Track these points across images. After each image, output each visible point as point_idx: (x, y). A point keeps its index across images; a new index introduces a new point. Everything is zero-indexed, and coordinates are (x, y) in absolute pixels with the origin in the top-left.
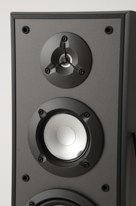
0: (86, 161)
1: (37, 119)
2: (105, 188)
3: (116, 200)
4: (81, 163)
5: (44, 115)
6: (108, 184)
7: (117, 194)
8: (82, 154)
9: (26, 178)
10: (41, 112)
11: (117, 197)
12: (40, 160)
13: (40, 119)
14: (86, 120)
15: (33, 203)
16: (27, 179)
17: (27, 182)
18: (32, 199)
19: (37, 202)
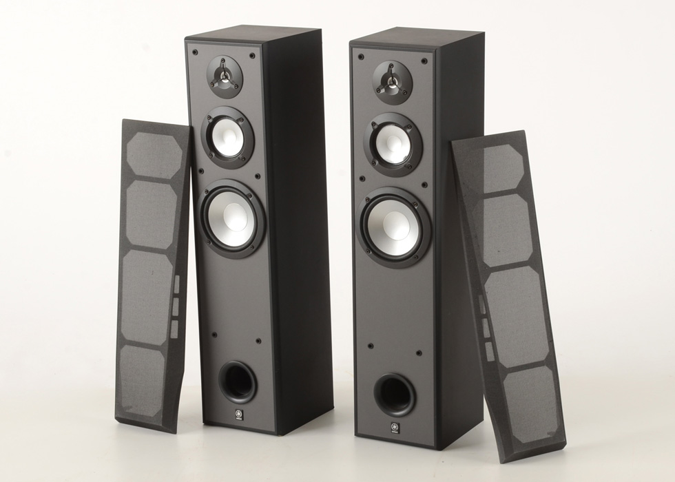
0: (409, 164)
1: (370, 130)
2: (424, 185)
4: (405, 166)
5: (376, 127)
6: (426, 182)
7: (433, 189)
8: (406, 159)
9: (362, 179)
10: (373, 124)
11: (433, 192)
12: (373, 163)
13: (373, 129)
14: (409, 131)
15: (369, 199)
16: (364, 180)
17: (364, 182)
18: (368, 196)
19: (371, 198)
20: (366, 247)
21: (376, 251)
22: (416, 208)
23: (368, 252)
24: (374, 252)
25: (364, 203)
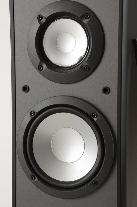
0: (87, 64)
1: (37, 26)
2: (106, 90)
3: (117, 102)
4: (81, 67)
6: (109, 87)
7: (118, 95)
9: (26, 89)
10: (40, 18)
11: (118, 98)
12: (40, 68)
13: (39, 25)
15: (34, 113)
16: (28, 90)
17: (27, 93)
18: (33, 109)
19: (37, 110)
20: (30, 173)
21: (43, 177)
22: (95, 119)
23: (33, 178)
24: (40, 179)
25: (27, 119)
